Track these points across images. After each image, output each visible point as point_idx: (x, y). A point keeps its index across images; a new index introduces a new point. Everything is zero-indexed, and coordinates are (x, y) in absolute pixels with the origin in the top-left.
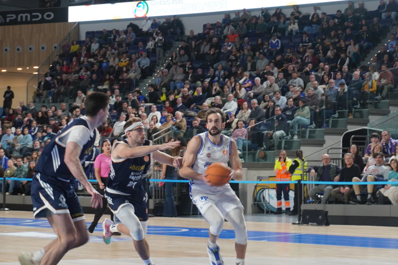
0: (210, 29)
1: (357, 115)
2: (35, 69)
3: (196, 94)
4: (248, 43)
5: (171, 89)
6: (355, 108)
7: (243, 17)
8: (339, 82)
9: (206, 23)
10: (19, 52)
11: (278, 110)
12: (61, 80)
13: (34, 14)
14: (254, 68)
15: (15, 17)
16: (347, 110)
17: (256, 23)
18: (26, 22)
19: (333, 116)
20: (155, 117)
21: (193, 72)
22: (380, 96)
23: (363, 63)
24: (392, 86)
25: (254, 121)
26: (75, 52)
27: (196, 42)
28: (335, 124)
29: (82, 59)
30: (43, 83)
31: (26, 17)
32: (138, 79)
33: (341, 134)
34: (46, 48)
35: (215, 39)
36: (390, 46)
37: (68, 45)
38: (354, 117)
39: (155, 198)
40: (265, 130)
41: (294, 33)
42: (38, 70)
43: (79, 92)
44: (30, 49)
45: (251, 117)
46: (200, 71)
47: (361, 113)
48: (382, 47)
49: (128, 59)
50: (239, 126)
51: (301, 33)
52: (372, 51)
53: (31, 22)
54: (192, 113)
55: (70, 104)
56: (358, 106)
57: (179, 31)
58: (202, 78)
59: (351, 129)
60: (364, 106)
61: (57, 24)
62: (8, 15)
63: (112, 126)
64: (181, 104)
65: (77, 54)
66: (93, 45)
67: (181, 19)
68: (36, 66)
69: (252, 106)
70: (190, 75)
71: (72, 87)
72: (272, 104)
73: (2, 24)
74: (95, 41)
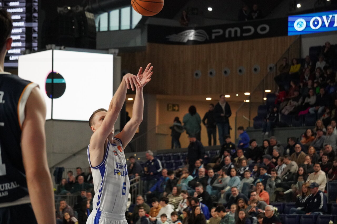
2: (247, 96)
10: (226, 75)
13: (245, 28)
18: (236, 38)
31: (236, 31)
34: (259, 69)
42: (250, 97)
44: (240, 71)
53: (242, 38)
61: (273, 39)
62: (214, 31)
68: (247, 92)
73: (206, 42)
74: (320, 59)
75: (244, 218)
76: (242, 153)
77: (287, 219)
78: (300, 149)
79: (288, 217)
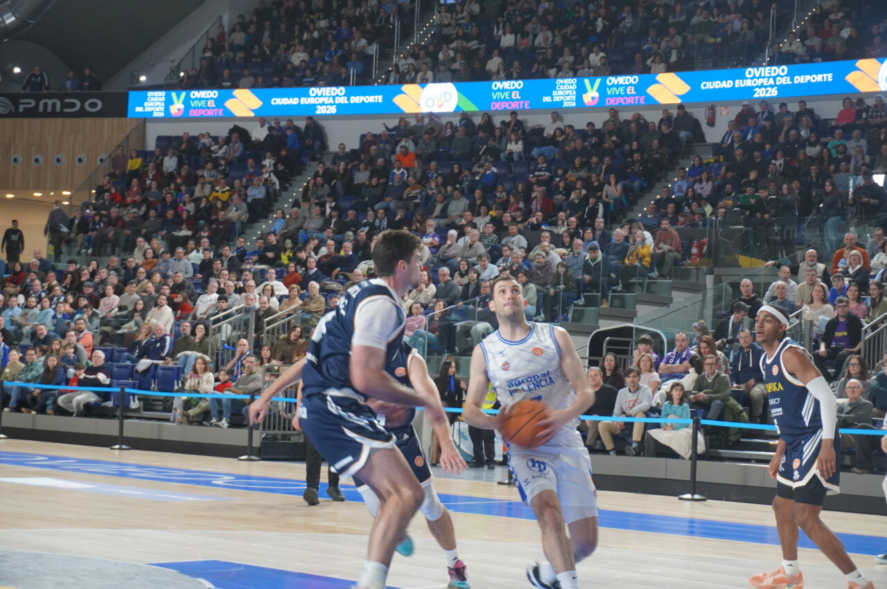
0: (371, 143)
1: (616, 302)
2: (66, 196)
3: (342, 253)
4: (436, 172)
5: (299, 241)
6: (614, 291)
7: (429, 127)
8: (590, 245)
9: (365, 133)
10: (37, 165)
11: (486, 287)
12: (108, 216)
13: (67, 100)
14: (444, 214)
15: (33, 103)
16: (599, 294)
17: (452, 137)
18: (54, 114)
19: (575, 302)
20: (269, 287)
21: (340, 216)
22: (656, 273)
23: (630, 216)
24: (679, 256)
25: (442, 303)
26: (137, 171)
27: (346, 165)
28: (579, 316)
29: (148, 182)
30: (76, 221)
31: (54, 105)
32: (245, 221)
33: (588, 334)
34: (85, 160)
35: (380, 161)
36: (676, 190)
37: (123, 155)
38: (611, 306)
39: (264, 428)
40: (458, 321)
41: (516, 157)
42: (70, 198)
43: (140, 239)
44: (58, 160)
45: (437, 296)
46: (351, 213)
47: (622, 299)
48: (665, 190)
49: (227, 188)
50: (414, 311)
51: (527, 158)
52: (647, 196)
53: (62, 115)
54: (334, 286)
55: (123, 260)
56: (619, 288)
57: (318, 144)
58: (356, 226)
59: (606, 325)
60: (628, 287)
61: (107, 120)
62: (21, 101)
63: (195, 302)
64: (316, 269)
65: (140, 174)
66: (167, 158)
67: (322, 123)
68: (66, 190)
69: (441, 278)
70: (333, 221)
71: (128, 232)
72: (475, 276)
73: (10, 115)
74: (169, 154)
75: (55, 367)
76: (54, 277)
77: (115, 369)
78: (144, 275)
79: (118, 367)
